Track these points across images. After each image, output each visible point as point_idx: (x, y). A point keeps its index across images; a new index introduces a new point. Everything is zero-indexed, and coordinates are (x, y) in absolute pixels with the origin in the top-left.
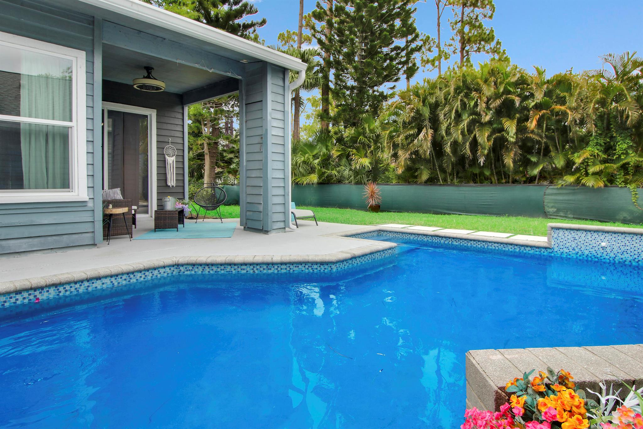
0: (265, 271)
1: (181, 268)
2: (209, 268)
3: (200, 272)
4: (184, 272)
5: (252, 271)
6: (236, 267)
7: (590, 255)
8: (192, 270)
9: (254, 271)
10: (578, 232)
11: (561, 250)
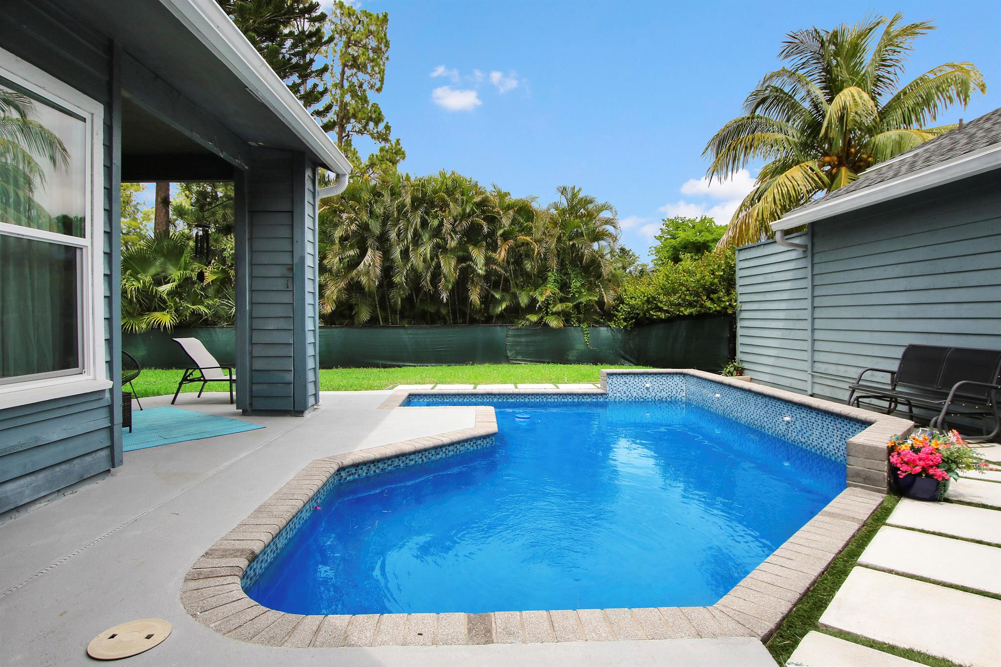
0: (433, 458)
1: (343, 474)
2: (375, 466)
3: (364, 474)
4: (346, 479)
5: (420, 460)
6: (404, 458)
7: (637, 396)
8: (355, 473)
9: (423, 460)
10: (628, 377)
11: (615, 395)
